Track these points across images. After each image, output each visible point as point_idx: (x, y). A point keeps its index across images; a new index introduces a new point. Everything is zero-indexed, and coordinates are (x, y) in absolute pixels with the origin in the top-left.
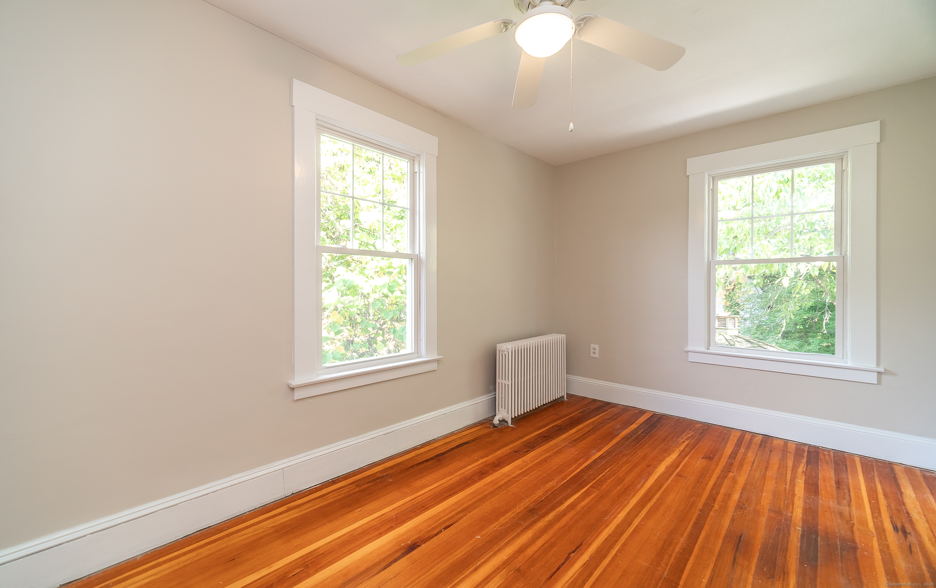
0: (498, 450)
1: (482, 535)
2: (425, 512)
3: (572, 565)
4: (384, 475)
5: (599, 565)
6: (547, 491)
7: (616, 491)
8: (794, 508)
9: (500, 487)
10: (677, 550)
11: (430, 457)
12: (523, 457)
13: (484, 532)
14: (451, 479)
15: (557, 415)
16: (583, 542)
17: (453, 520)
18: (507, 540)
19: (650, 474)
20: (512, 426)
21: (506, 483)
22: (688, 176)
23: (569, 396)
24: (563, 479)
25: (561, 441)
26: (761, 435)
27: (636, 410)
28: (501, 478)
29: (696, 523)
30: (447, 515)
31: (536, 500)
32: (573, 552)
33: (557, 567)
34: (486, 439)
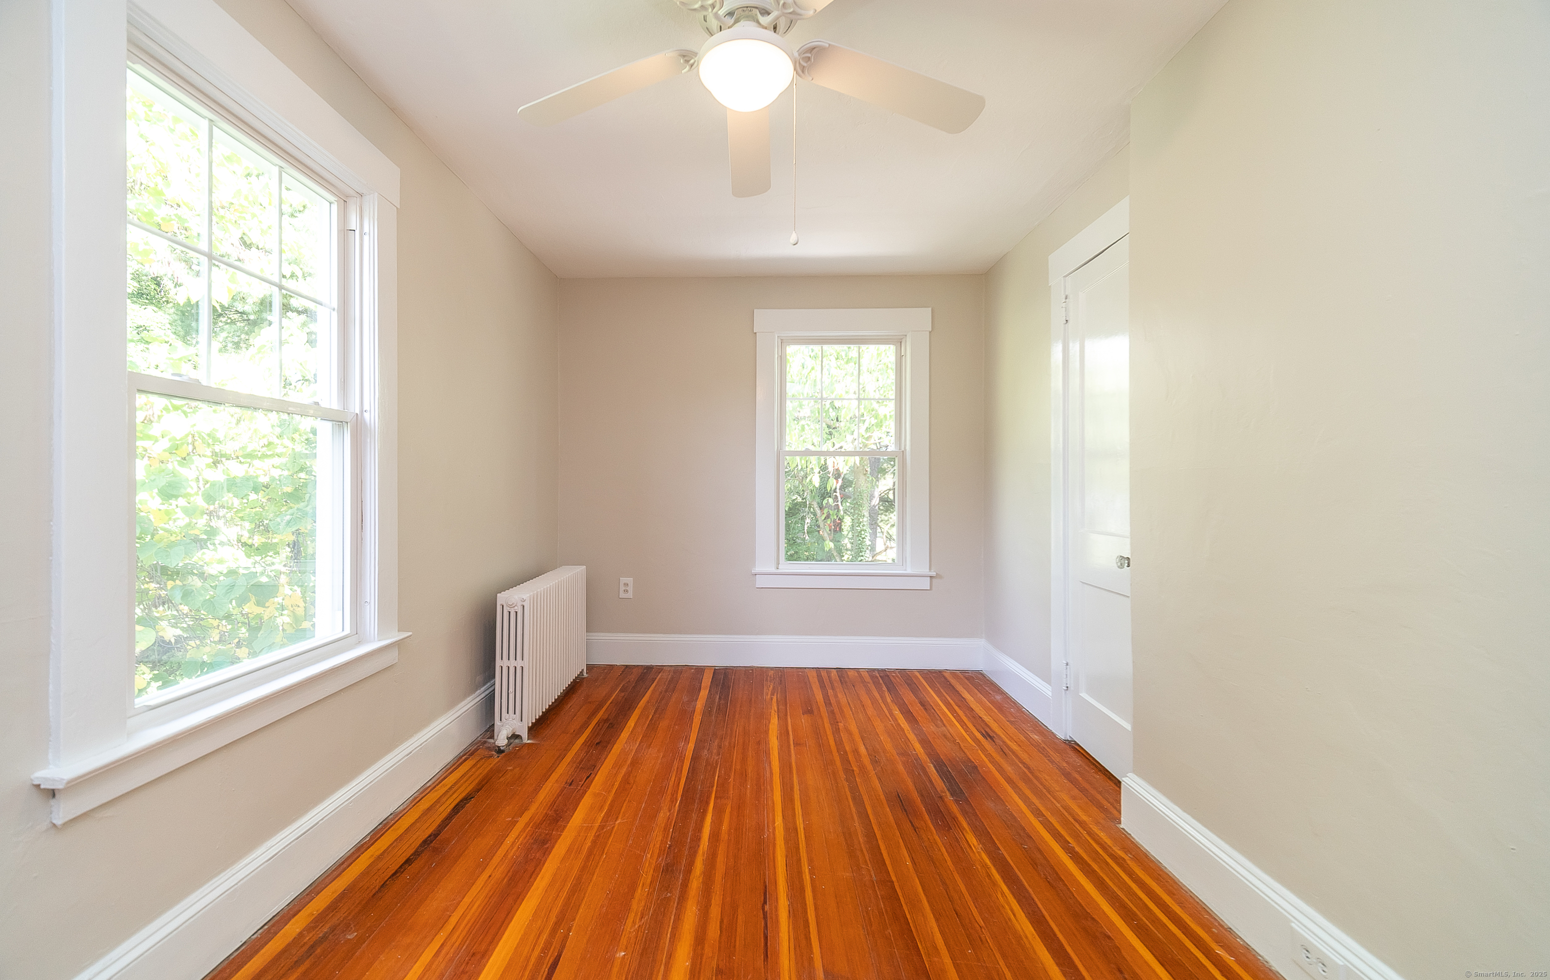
0: (536, 791)
1: (624, 947)
2: (487, 962)
3: (777, 921)
4: (326, 933)
5: (806, 904)
6: (666, 829)
7: (748, 791)
8: (913, 745)
9: (590, 852)
10: (861, 840)
11: (411, 851)
12: (588, 787)
13: (624, 941)
14: (490, 876)
15: (590, 702)
16: (765, 882)
17: (554, 950)
18: (669, 935)
19: (768, 753)
20: (529, 742)
21: (594, 842)
22: (756, 333)
23: (590, 668)
24: (673, 801)
25: (626, 743)
26: (834, 670)
27: (693, 669)
28: (580, 838)
29: (854, 799)
30: (534, 946)
31: (660, 850)
32: (765, 902)
33: (762, 936)
34: (502, 779)
